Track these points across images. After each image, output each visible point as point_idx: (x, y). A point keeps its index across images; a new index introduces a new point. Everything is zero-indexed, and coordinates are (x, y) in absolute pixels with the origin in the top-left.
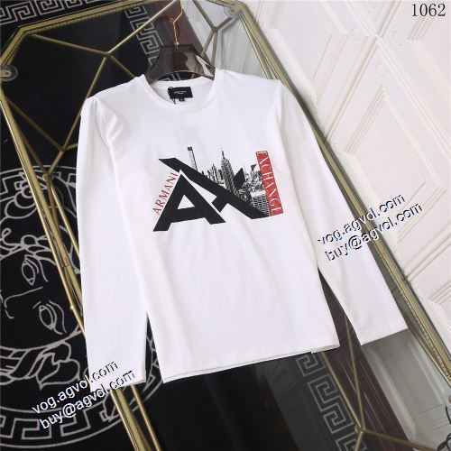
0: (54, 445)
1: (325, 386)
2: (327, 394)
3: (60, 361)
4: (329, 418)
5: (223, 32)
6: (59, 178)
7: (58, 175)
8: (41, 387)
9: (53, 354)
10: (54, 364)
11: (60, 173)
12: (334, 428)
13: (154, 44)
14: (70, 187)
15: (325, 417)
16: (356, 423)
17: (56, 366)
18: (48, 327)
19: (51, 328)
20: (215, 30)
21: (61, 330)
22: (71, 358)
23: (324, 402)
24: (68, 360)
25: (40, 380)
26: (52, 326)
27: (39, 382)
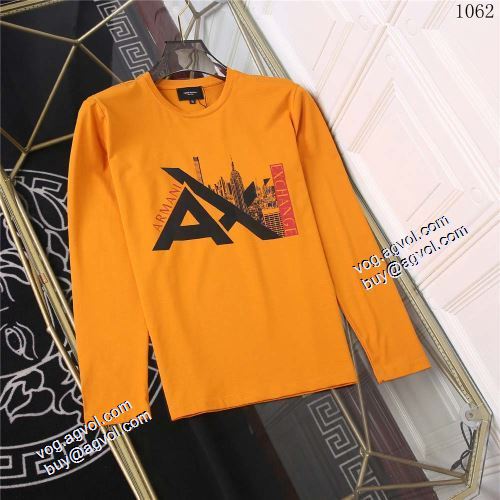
0: (30, 484)
1: (326, 407)
2: (328, 416)
3: (32, 390)
4: (331, 442)
5: (206, 18)
6: (22, 183)
7: (20, 180)
8: (12, 420)
9: (24, 383)
10: (25, 393)
11: (23, 178)
12: (337, 452)
13: (125, 32)
14: (35, 193)
15: (327, 440)
16: (360, 446)
17: (28, 396)
18: (16, 352)
19: (20, 354)
20: (197, 15)
21: (32, 356)
22: (44, 386)
23: (326, 425)
24: (41, 388)
25: (10, 412)
26: (21, 351)
27: (10, 415)
